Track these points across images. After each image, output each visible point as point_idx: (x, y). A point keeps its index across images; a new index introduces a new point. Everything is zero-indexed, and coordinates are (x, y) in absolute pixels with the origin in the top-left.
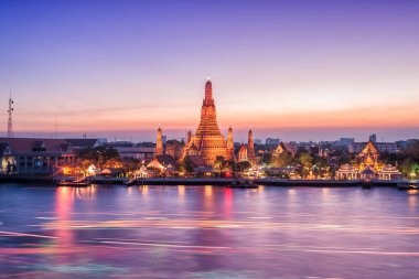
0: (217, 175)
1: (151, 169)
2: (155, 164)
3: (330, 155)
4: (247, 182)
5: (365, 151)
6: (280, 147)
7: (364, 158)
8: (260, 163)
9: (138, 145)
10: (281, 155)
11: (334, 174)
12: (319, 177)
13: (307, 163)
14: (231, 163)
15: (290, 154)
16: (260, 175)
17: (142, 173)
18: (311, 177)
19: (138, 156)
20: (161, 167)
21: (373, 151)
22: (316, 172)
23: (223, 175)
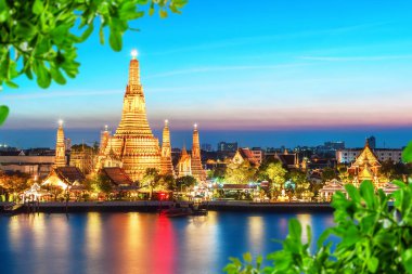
0: (146, 195)
1: (48, 188)
2: (54, 181)
3: (310, 166)
4: (191, 205)
5: (360, 160)
6: (238, 155)
7: (359, 170)
8: (209, 178)
9: (28, 153)
10: (240, 166)
11: (316, 193)
12: (295, 198)
13: (277, 179)
14: (168, 178)
15: (252, 164)
16: (210, 195)
17: (34, 193)
18: (283, 198)
19: (27, 169)
20: (63, 185)
21: (372, 160)
22: (290, 191)
23: (156, 196)
